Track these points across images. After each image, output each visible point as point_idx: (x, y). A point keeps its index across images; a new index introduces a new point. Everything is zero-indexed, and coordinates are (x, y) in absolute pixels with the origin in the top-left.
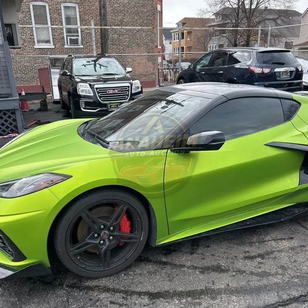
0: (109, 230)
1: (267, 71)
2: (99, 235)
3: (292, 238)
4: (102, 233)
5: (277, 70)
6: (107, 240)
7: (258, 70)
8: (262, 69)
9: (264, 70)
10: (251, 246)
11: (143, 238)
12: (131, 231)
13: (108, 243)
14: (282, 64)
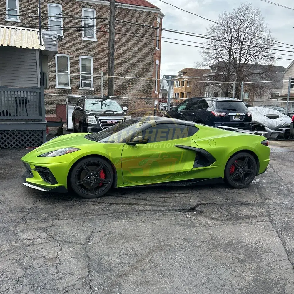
0: (95, 176)
1: (223, 114)
2: (90, 178)
4: (92, 177)
5: (230, 114)
6: (93, 181)
7: (217, 114)
8: (219, 113)
9: (221, 113)
11: (110, 181)
12: (105, 179)
13: (94, 182)
14: (234, 110)
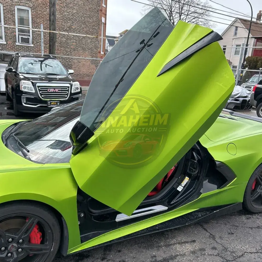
0: (18, 243)
2: (6, 248)
3: (194, 241)
4: (10, 246)
6: (15, 253)
10: (158, 250)
12: (42, 242)
13: (15, 256)
